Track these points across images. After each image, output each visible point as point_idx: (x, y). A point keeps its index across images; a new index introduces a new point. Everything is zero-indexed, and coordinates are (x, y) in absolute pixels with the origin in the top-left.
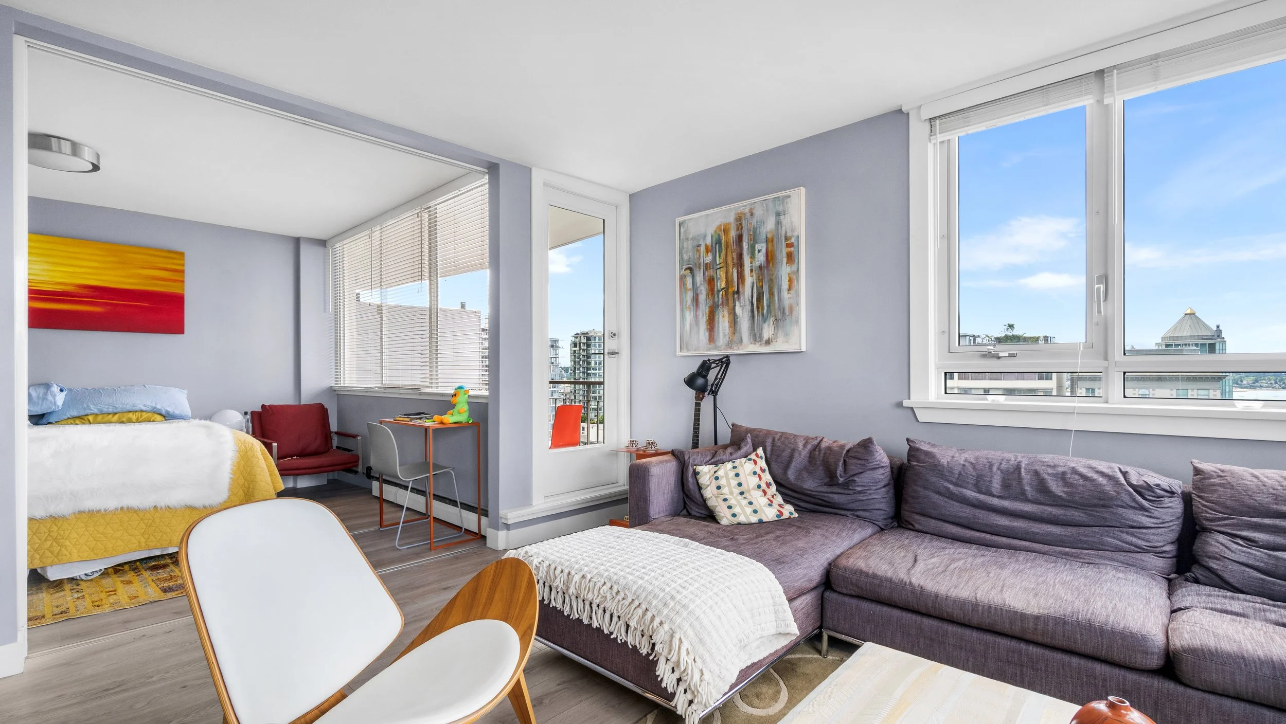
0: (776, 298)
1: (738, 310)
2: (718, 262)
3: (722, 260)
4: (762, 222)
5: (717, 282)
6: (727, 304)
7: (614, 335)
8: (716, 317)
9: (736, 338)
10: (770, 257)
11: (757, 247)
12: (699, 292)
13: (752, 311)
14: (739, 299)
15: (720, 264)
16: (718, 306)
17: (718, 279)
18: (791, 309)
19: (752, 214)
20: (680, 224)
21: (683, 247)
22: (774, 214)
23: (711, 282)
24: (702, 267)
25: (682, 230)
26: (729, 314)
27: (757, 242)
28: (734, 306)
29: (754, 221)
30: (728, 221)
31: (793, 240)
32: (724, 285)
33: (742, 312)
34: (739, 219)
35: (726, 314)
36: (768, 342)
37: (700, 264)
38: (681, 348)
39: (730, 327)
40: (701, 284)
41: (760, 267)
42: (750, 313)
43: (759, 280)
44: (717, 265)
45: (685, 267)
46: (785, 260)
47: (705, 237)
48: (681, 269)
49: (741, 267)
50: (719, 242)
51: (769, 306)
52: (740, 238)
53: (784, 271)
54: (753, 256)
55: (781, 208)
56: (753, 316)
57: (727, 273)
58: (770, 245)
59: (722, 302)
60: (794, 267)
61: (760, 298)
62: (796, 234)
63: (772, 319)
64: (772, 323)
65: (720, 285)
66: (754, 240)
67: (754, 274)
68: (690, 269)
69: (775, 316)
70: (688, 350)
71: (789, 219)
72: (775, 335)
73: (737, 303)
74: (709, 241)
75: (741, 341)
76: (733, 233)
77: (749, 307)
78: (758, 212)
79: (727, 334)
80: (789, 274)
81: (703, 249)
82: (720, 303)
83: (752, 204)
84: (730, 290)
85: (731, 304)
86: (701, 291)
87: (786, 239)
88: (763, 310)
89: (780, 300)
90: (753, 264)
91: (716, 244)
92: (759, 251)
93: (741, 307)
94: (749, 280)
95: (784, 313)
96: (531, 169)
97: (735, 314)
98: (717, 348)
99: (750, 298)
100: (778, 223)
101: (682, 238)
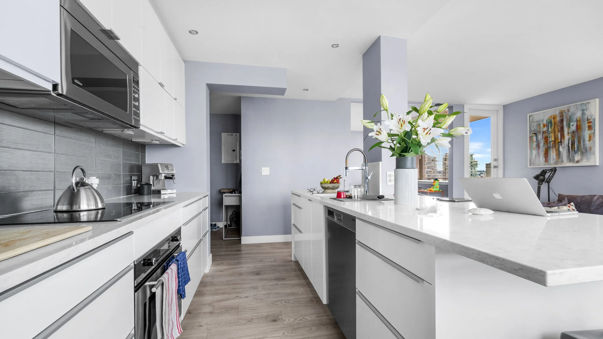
0: (582, 144)
1: (561, 149)
2: (550, 130)
3: (552, 129)
4: (575, 114)
5: (549, 138)
6: (555, 146)
7: (496, 160)
8: (549, 152)
9: (560, 160)
10: (578, 128)
11: (571, 124)
12: (540, 142)
13: (569, 149)
14: (561, 145)
15: (551, 131)
16: (550, 148)
17: (550, 137)
18: (590, 148)
19: (568, 111)
20: (530, 116)
21: (531, 125)
22: (581, 110)
23: (546, 139)
24: (541, 132)
25: (531, 118)
26: (556, 151)
27: (571, 122)
28: (559, 148)
29: (570, 114)
30: (555, 114)
31: (591, 120)
32: (553, 139)
33: (563, 150)
34: (561, 114)
35: (554, 151)
36: (578, 162)
37: (540, 132)
38: (530, 164)
39: (557, 156)
40: (541, 139)
41: (573, 132)
42: (567, 150)
43: (572, 137)
44: (549, 131)
45: (532, 133)
46: (587, 129)
47: (543, 121)
48: (530, 133)
49: (562, 132)
50: (551, 122)
51: (578, 147)
52: (562, 121)
53: (587, 133)
54: (569, 127)
55: (585, 108)
56: (569, 152)
57: (555, 135)
58: (579, 123)
59: (552, 146)
60: (592, 131)
61: (573, 144)
62: (593, 118)
63: (580, 153)
64: (579, 154)
65: (551, 139)
66: (570, 121)
67: (570, 134)
68: (535, 134)
69: (582, 151)
70: (534, 166)
71: (589, 112)
72: (582, 159)
73: (560, 146)
74: (545, 122)
75: (563, 161)
76: (558, 119)
77: (567, 148)
78: (572, 110)
79: (555, 159)
80: (589, 134)
81: (542, 125)
82: (551, 146)
83: (568, 107)
84: (557, 141)
85: (557, 147)
86: (541, 142)
87: (588, 120)
88: (575, 148)
89: (584, 145)
90: (569, 131)
91: (549, 123)
92: (572, 125)
93: (563, 148)
94: (567, 137)
95: (586, 150)
96: (464, 105)
97: (559, 151)
98: (549, 164)
99: (568, 144)
100: (583, 114)
101: (531, 121)
